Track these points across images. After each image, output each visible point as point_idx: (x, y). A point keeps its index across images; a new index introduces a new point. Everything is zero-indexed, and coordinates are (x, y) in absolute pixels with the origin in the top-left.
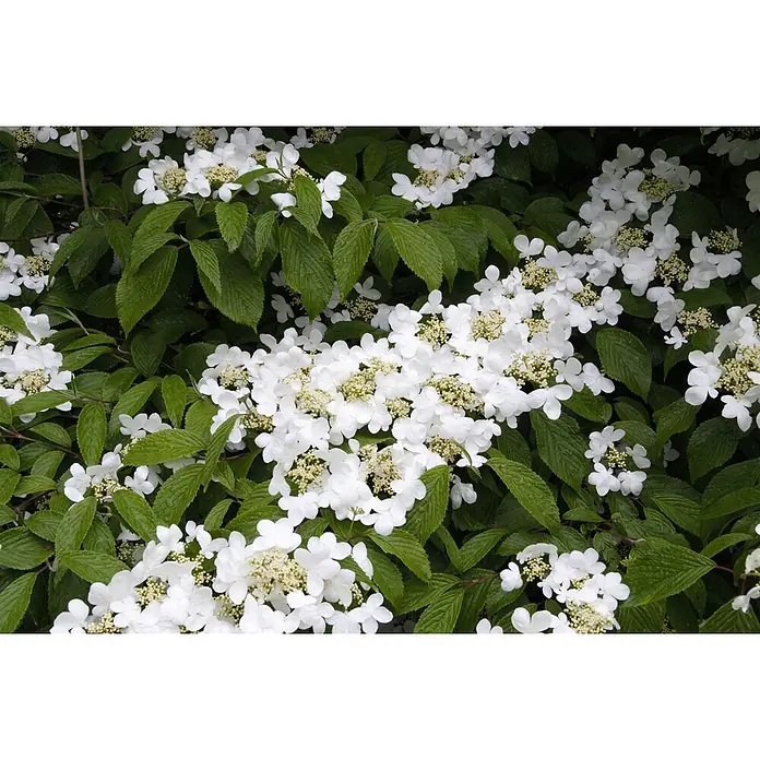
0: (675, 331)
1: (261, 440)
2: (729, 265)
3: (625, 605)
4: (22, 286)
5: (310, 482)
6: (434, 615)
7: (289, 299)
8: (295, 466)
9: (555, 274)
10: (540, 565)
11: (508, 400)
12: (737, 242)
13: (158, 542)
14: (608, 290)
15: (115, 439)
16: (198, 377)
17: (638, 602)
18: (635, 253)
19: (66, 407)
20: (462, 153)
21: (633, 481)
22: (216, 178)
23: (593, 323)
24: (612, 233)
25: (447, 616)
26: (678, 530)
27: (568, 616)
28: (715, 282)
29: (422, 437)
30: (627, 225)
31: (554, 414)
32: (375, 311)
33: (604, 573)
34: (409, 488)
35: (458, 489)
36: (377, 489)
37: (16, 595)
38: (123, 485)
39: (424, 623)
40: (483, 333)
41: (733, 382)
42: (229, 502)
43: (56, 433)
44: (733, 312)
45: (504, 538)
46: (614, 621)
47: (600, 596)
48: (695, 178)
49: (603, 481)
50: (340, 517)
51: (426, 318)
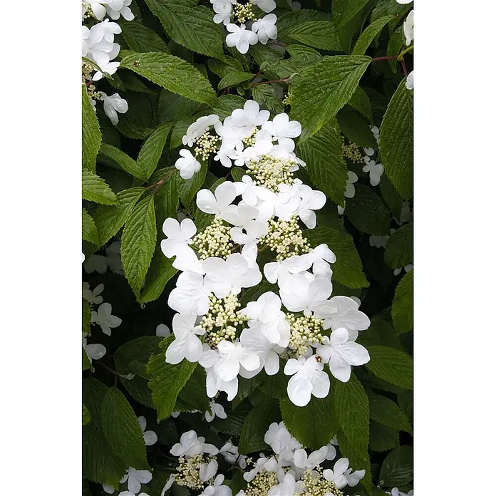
3: (302, 140)
6: (135, 231)
10: (209, 139)
17: (311, 131)
21: (267, 27)
25: (147, 227)
33: (271, 119)
35: (109, 104)
39: (128, 242)
46: (298, 161)
47: (276, 143)
49: (239, 39)
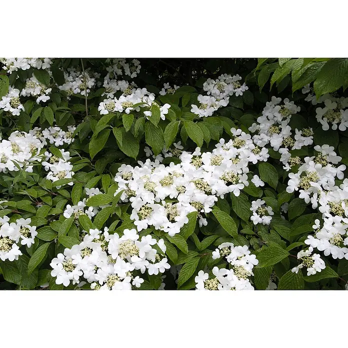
0: (287, 165)
1: (132, 199)
2: (308, 141)
4: (64, 142)
5: (146, 216)
7: (151, 148)
8: (141, 210)
9: (245, 142)
11: (221, 188)
12: (312, 133)
13: (90, 235)
14: (264, 148)
15: (84, 196)
16: (114, 176)
18: (275, 135)
19: (71, 184)
20: (218, 98)
22: (125, 105)
23: (258, 160)
24: (267, 128)
26: (282, 238)
27: (234, 270)
28: (303, 147)
29: (189, 201)
30: (274, 125)
31: (237, 194)
32: (181, 153)
34: (182, 219)
36: (171, 219)
37: (43, 250)
38: (85, 213)
40: (215, 163)
41: (304, 185)
42: (118, 221)
43: (65, 193)
44: (306, 159)
45: (217, 238)
48: (299, 109)
50: (156, 229)
51: (194, 157)
